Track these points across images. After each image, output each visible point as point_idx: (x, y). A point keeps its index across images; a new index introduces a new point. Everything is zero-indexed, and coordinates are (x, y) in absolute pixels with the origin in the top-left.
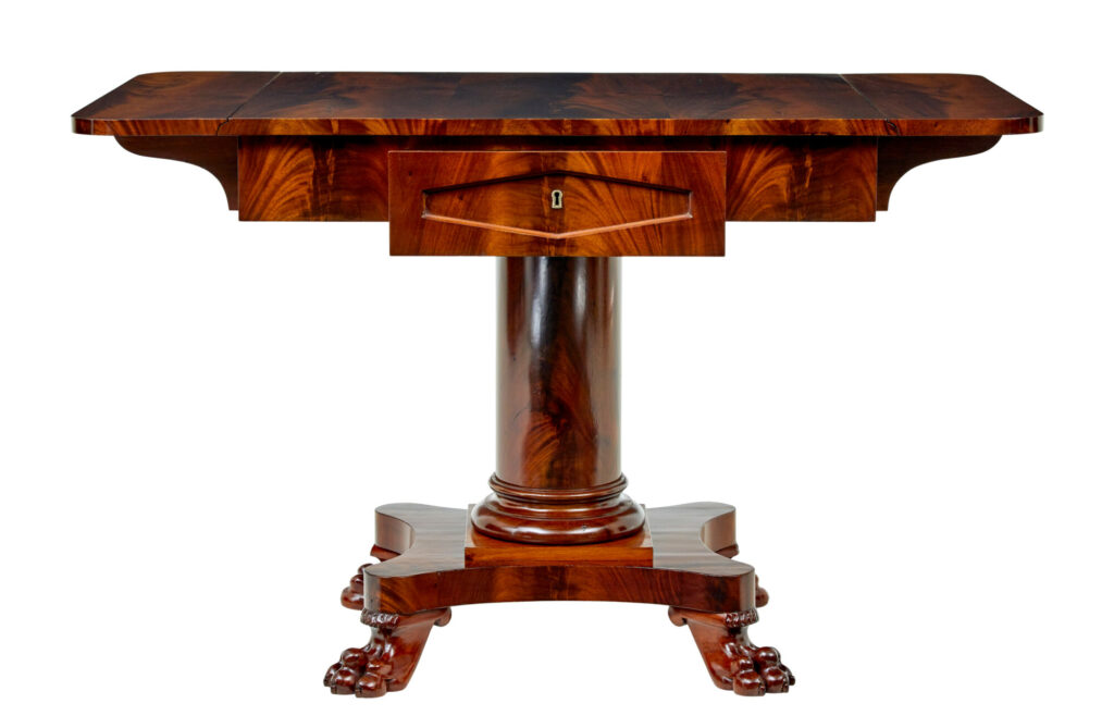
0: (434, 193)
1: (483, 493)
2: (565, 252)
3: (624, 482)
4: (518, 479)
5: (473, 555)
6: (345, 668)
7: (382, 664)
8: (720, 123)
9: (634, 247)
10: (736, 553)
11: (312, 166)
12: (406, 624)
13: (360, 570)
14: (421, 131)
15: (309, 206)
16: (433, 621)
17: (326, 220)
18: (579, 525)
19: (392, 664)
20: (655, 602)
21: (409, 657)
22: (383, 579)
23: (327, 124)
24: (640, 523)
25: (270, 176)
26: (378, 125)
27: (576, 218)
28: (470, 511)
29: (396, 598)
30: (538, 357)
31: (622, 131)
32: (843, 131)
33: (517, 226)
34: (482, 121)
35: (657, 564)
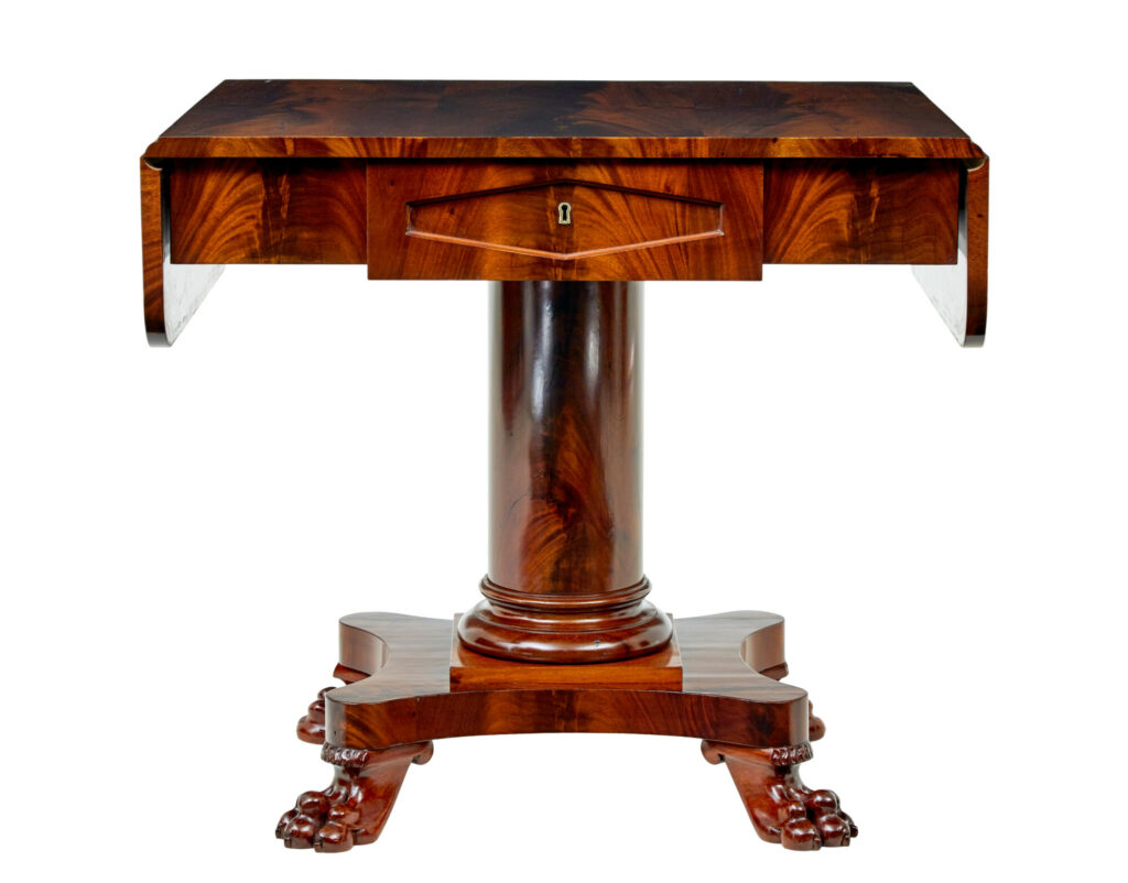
0: (420, 205)
1: (472, 600)
2: (574, 276)
3: (647, 587)
4: (515, 583)
5: (460, 676)
6: (302, 816)
7: (348, 811)
8: (765, 142)
9: (655, 270)
10: (785, 674)
11: (262, 196)
12: (379, 761)
13: (321, 695)
14: (396, 153)
15: (257, 245)
16: (411, 758)
17: (279, 263)
18: (590, 639)
19: (360, 811)
20: (685, 735)
21: (381, 802)
22: (348, 706)
23: (279, 143)
24: (666, 637)
25: (210, 207)
26: (342, 145)
27: (587, 235)
28: (456, 621)
29: (365, 729)
30: (541, 431)
31: (644, 152)
32: (916, 152)
33: (517, 245)
34: (470, 139)
35: (687, 688)
